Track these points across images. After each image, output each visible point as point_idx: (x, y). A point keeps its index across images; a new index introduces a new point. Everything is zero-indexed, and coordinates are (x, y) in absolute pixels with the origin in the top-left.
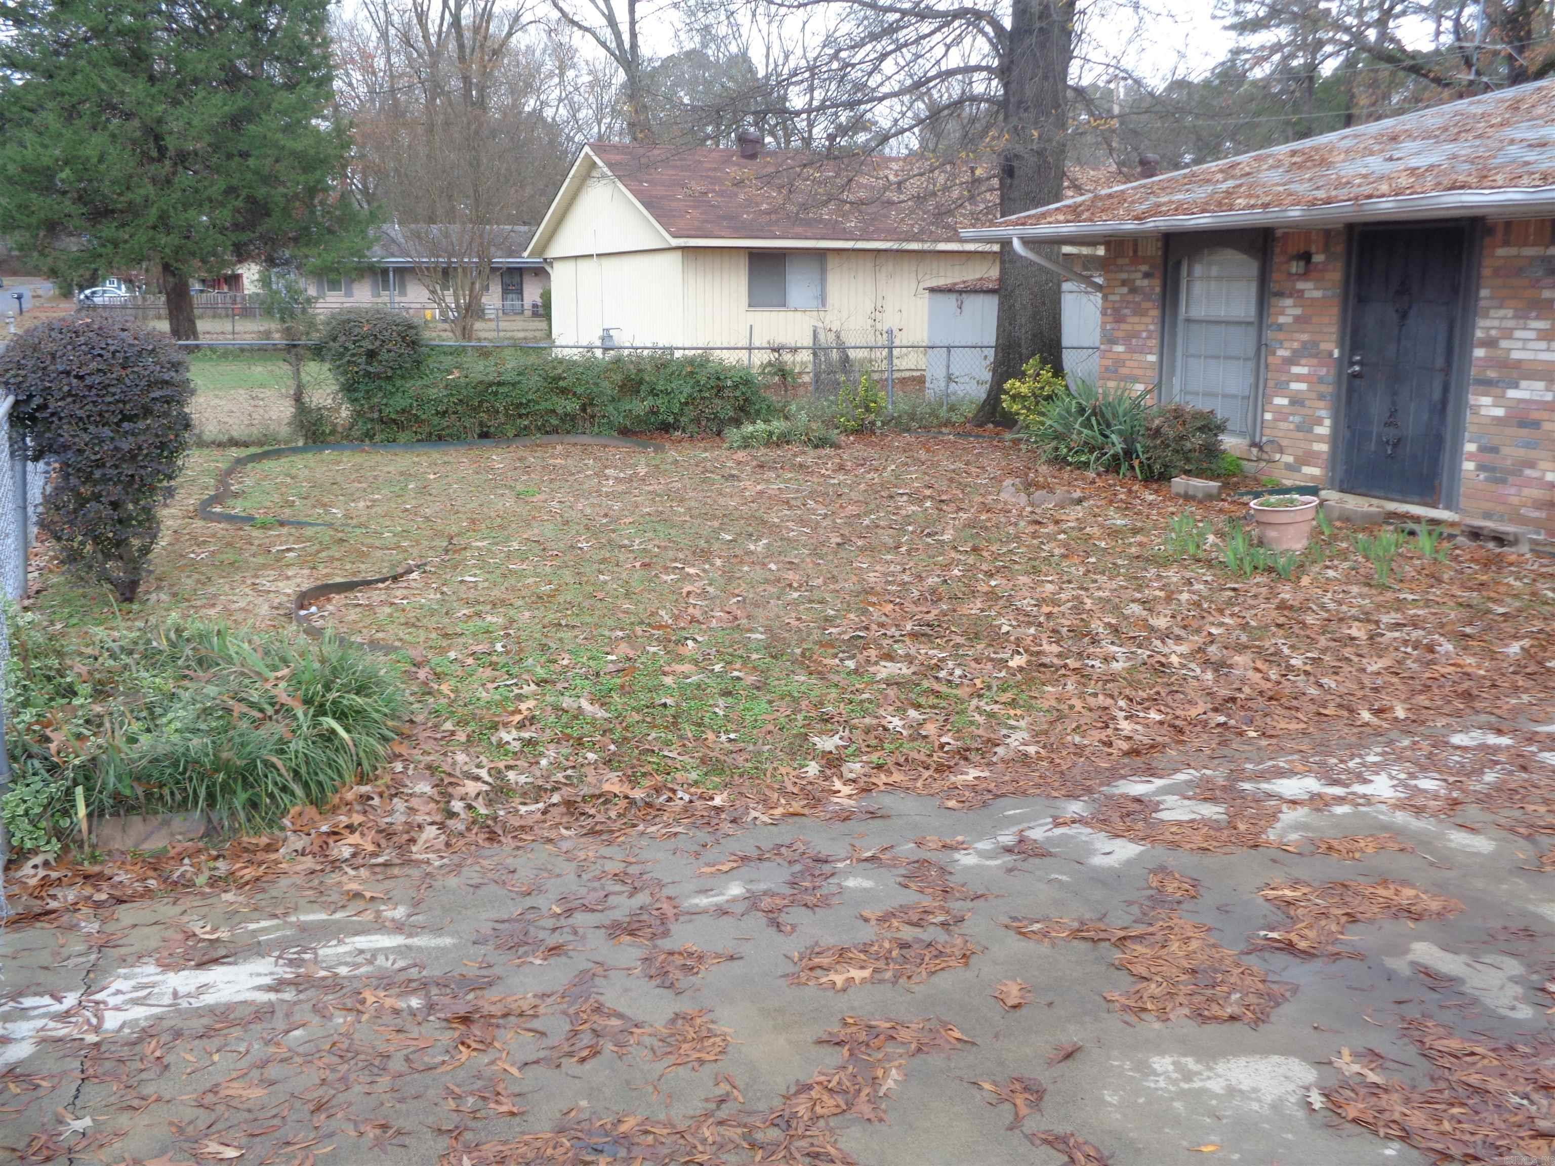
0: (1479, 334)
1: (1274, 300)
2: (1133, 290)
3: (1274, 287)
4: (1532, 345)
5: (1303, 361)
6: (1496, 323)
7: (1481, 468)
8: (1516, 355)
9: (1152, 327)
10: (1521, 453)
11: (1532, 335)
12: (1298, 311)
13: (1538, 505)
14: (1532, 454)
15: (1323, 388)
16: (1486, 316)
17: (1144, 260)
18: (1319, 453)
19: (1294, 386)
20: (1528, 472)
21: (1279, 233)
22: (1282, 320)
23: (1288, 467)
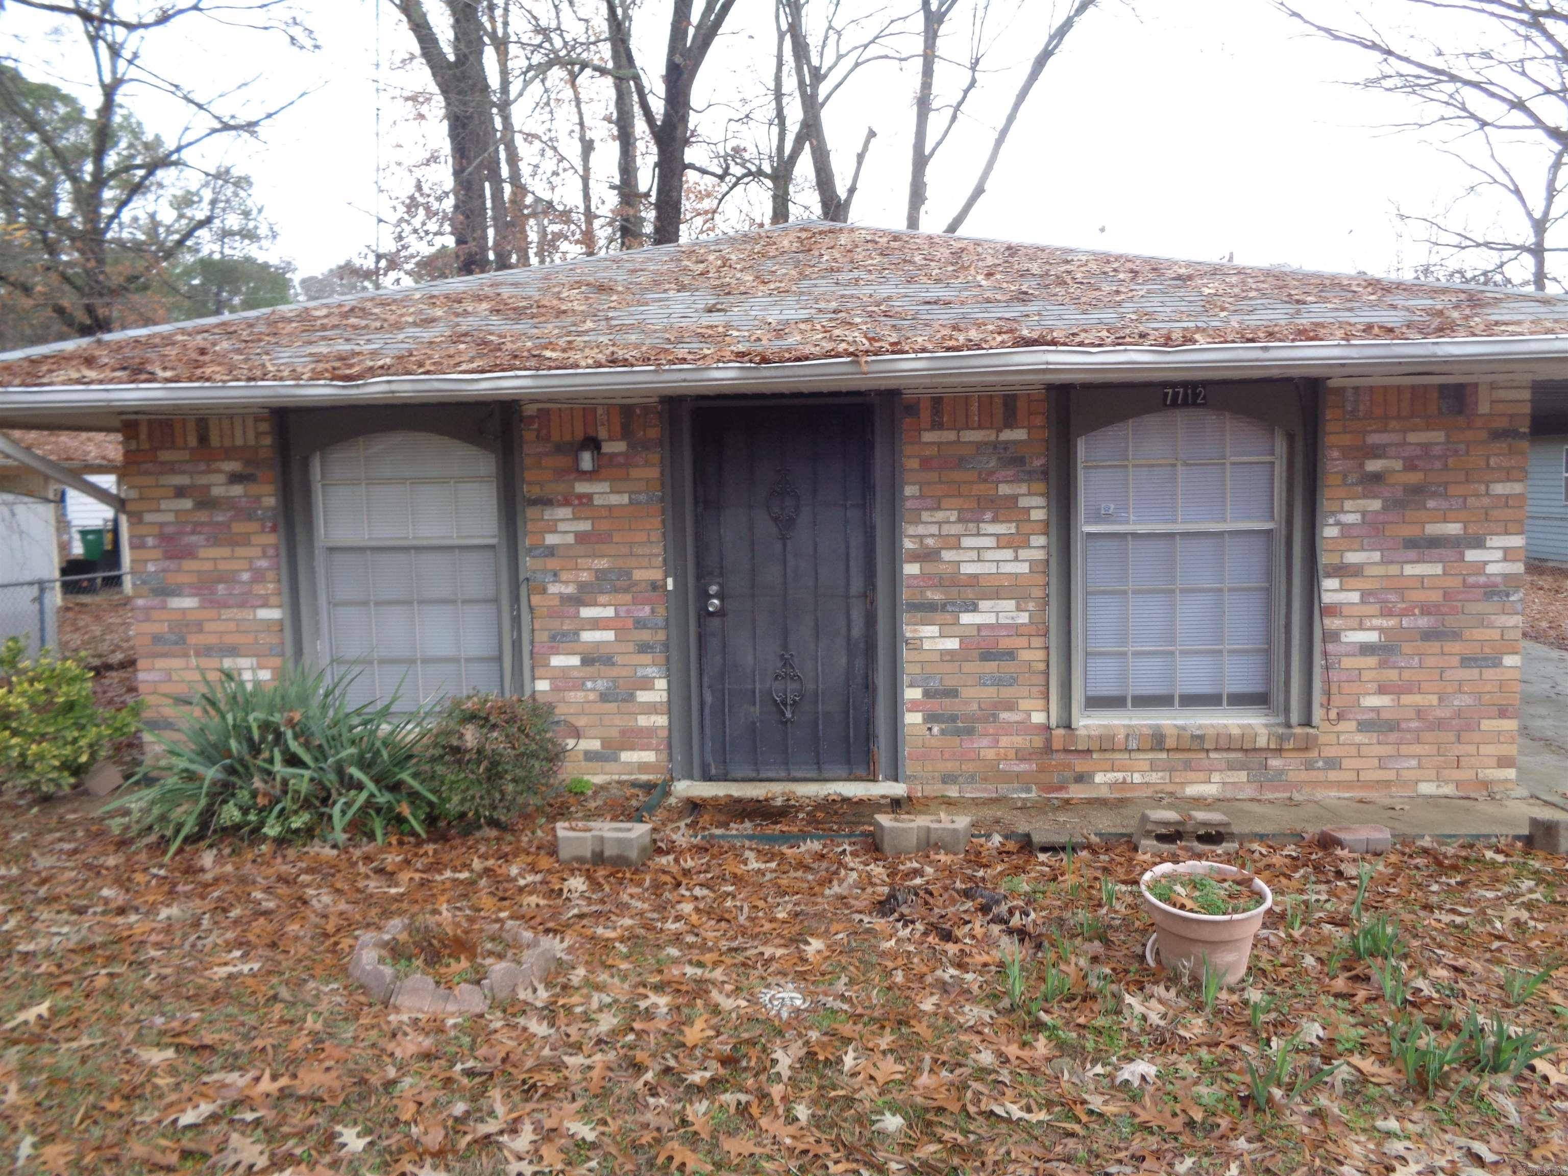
0: (908, 544)
1: (532, 512)
2: (206, 503)
3: (529, 490)
4: (989, 555)
5: (602, 599)
6: (934, 529)
7: (930, 718)
8: (967, 569)
9: (263, 563)
10: (989, 693)
11: (990, 542)
12: (585, 526)
13: (1021, 756)
14: (1007, 692)
15: (645, 635)
16: (918, 521)
17: (229, 453)
18: (651, 731)
19: (587, 636)
20: (1004, 716)
22: (551, 539)
23: (589, 756)
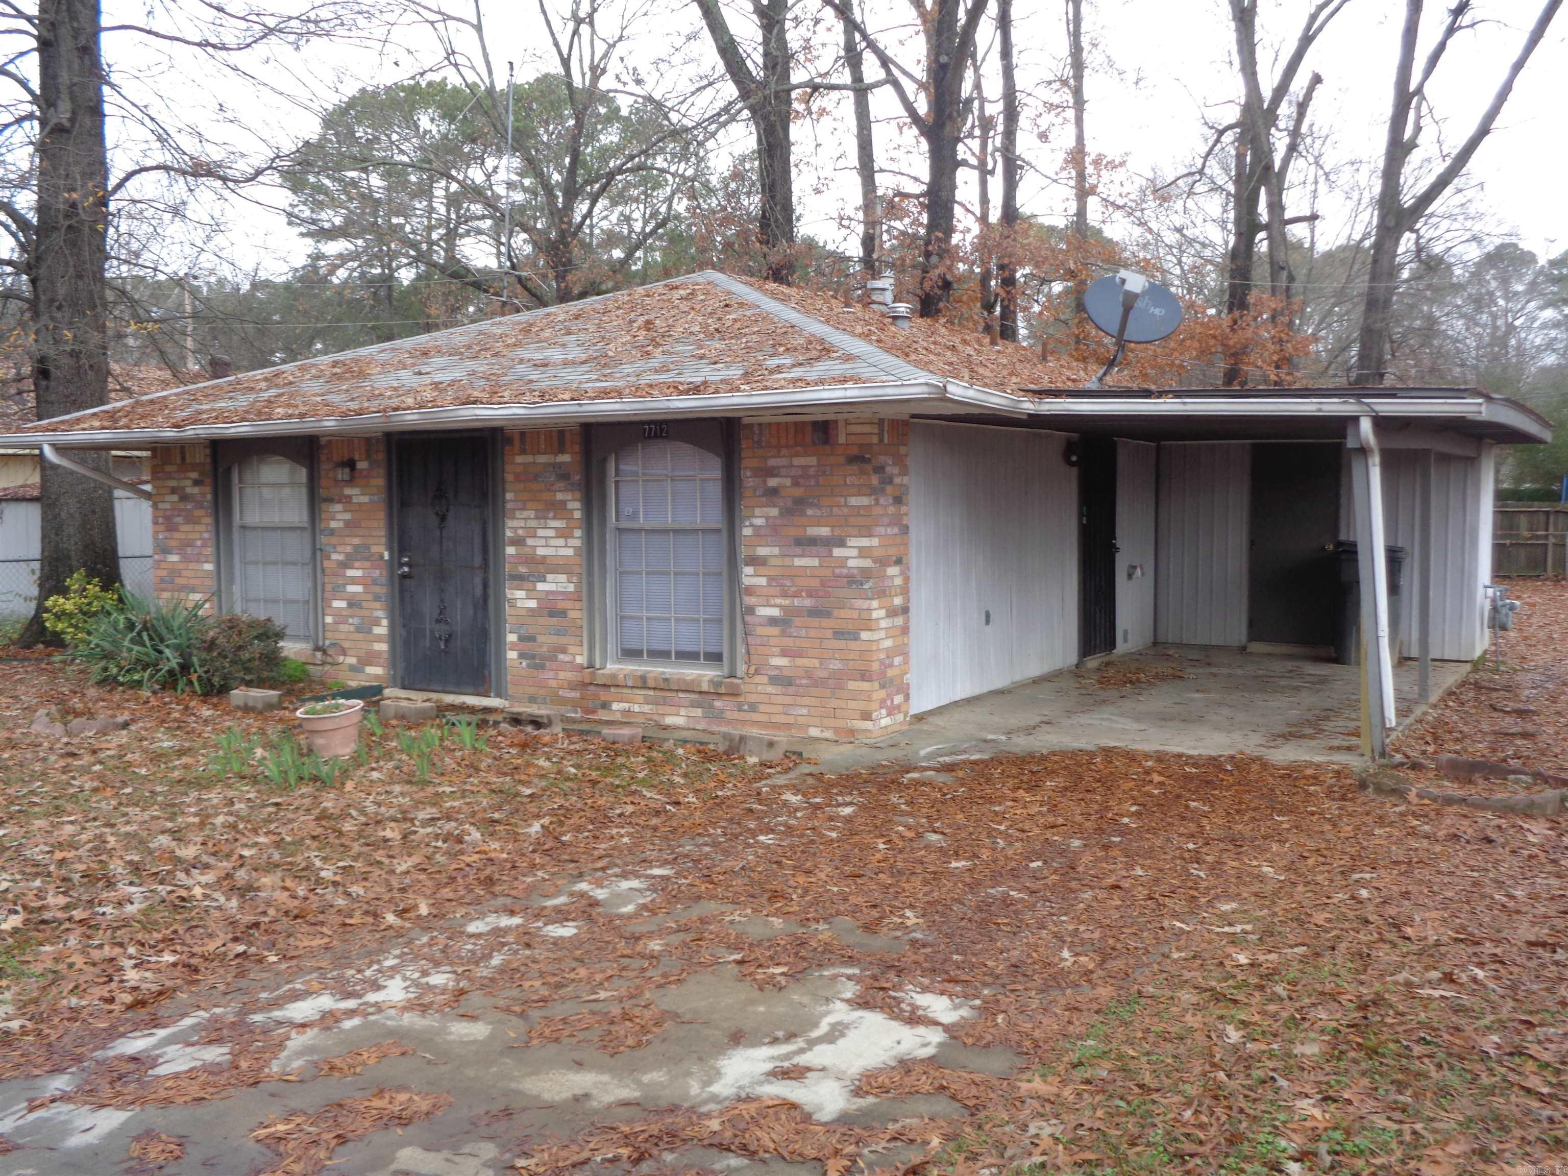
0: (509, 533)
1: (324, 506)
2: (184, 498)
3: (323, 493)
4: (553, 542)
5: (357, 564)
6: (522, 524)
7: (522, 656)
8: (540, 552)
9: (206, 535)
10: (553, 639)
11: (551, 533)
12: (348, 516)
13: (572, 687)
14: (562, 640)
15: (377, 589)
16: (513, 518)
17: (194, 467)
18: (379, 653)
19: (351, 589)
20: (561, 657)
21: (323, 441)
22: (333, 524)
23: (352, 668)
